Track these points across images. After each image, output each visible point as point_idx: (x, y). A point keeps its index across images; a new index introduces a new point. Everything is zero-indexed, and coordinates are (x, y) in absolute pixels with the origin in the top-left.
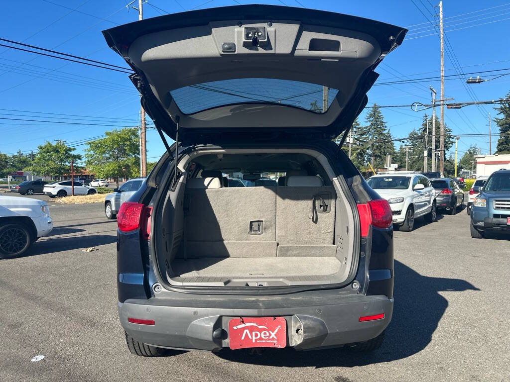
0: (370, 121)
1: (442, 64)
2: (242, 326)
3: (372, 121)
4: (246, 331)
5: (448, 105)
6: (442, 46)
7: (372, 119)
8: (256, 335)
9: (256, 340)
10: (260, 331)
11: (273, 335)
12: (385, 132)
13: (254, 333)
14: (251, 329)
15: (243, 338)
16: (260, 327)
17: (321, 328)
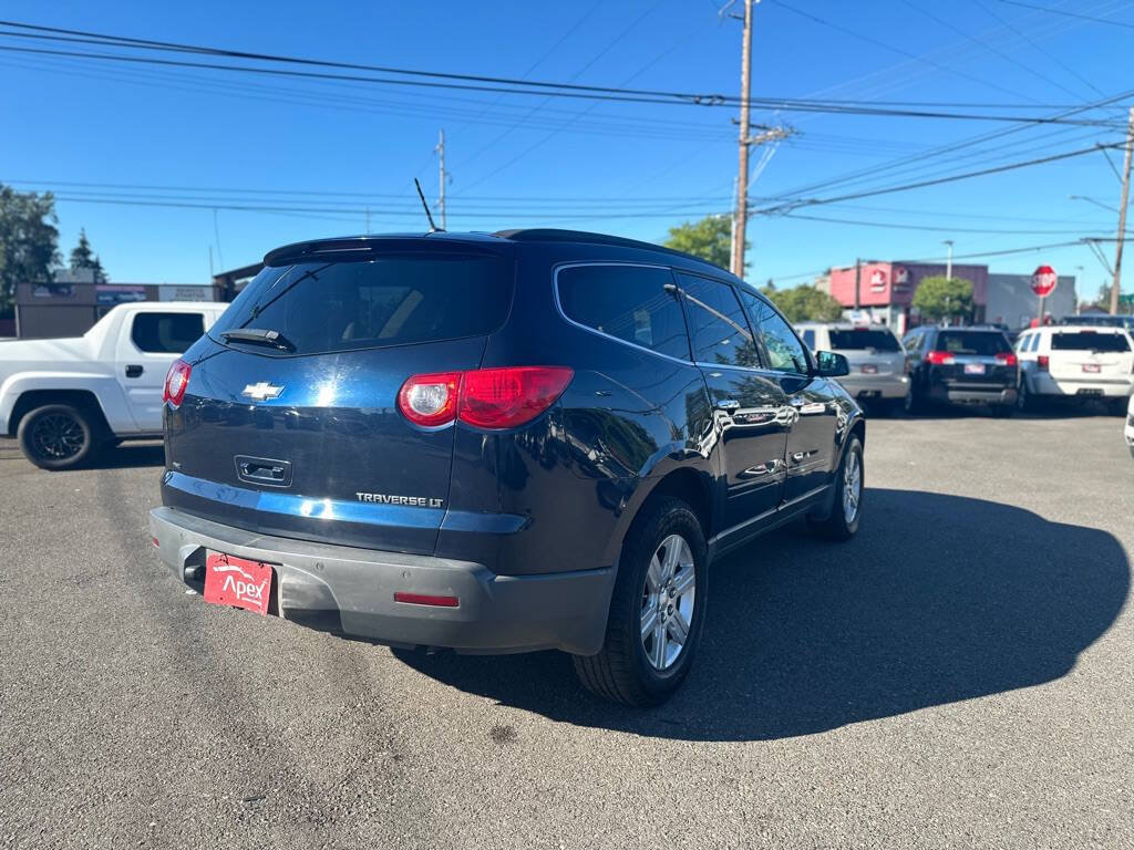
2: (224, 568)
4: (230, 578)
8: (241, 589)
9: (241, 595)
10: (247, 581)
11: (259, 591)
13: (239, 583)
14: (237, 576)
15: (225, 588)
16: (246, 575)
17: (321, 596)
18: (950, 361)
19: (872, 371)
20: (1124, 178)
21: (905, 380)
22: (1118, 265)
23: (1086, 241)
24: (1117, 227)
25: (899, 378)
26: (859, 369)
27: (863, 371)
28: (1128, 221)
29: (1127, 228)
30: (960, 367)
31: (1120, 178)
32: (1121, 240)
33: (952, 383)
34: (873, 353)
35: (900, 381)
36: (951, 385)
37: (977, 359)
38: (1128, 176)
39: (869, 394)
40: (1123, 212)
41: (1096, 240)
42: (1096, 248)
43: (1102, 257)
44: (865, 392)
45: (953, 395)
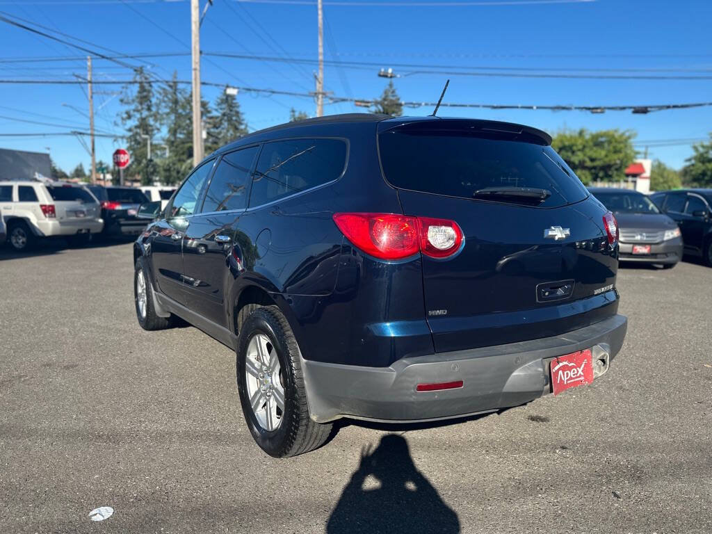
0: (221, 109)
1: (320, 44)
2: (557, 367)
3: (224, 109)
4: (560, 372)
5: (356, 101)
6: (320, 17)
7: (224, 106)
8: (567, 376)
10: (570, 369)
11: (580, 370)
12: (242, 127)
13: (566, 373)
15: (559, 381)
16: (570, 365)
18: (119, 208)
19: (82, 215)
20: (89, 97)
21: (101, 221)
22: (93, 150)
23: (75, 133)
24: (89, 127)
25: (96, 220)
26: (74, 214)
27: (77, 216)
28: (95, 124)
29: (96, 128)
30: (125, 211)
31: (87, 97)
32: (92, 135)
33: (122, 221)
34: (82, 203)
35: (98, 222)
36: (122, 222)
37: (134, 206)
38: (92, 97)
39: (83, 231)
40: (92, 118)
41: (81, 134)
42: (81, 139)
43: (84, 144)
44: (81, 230)
45: (124, 229)
